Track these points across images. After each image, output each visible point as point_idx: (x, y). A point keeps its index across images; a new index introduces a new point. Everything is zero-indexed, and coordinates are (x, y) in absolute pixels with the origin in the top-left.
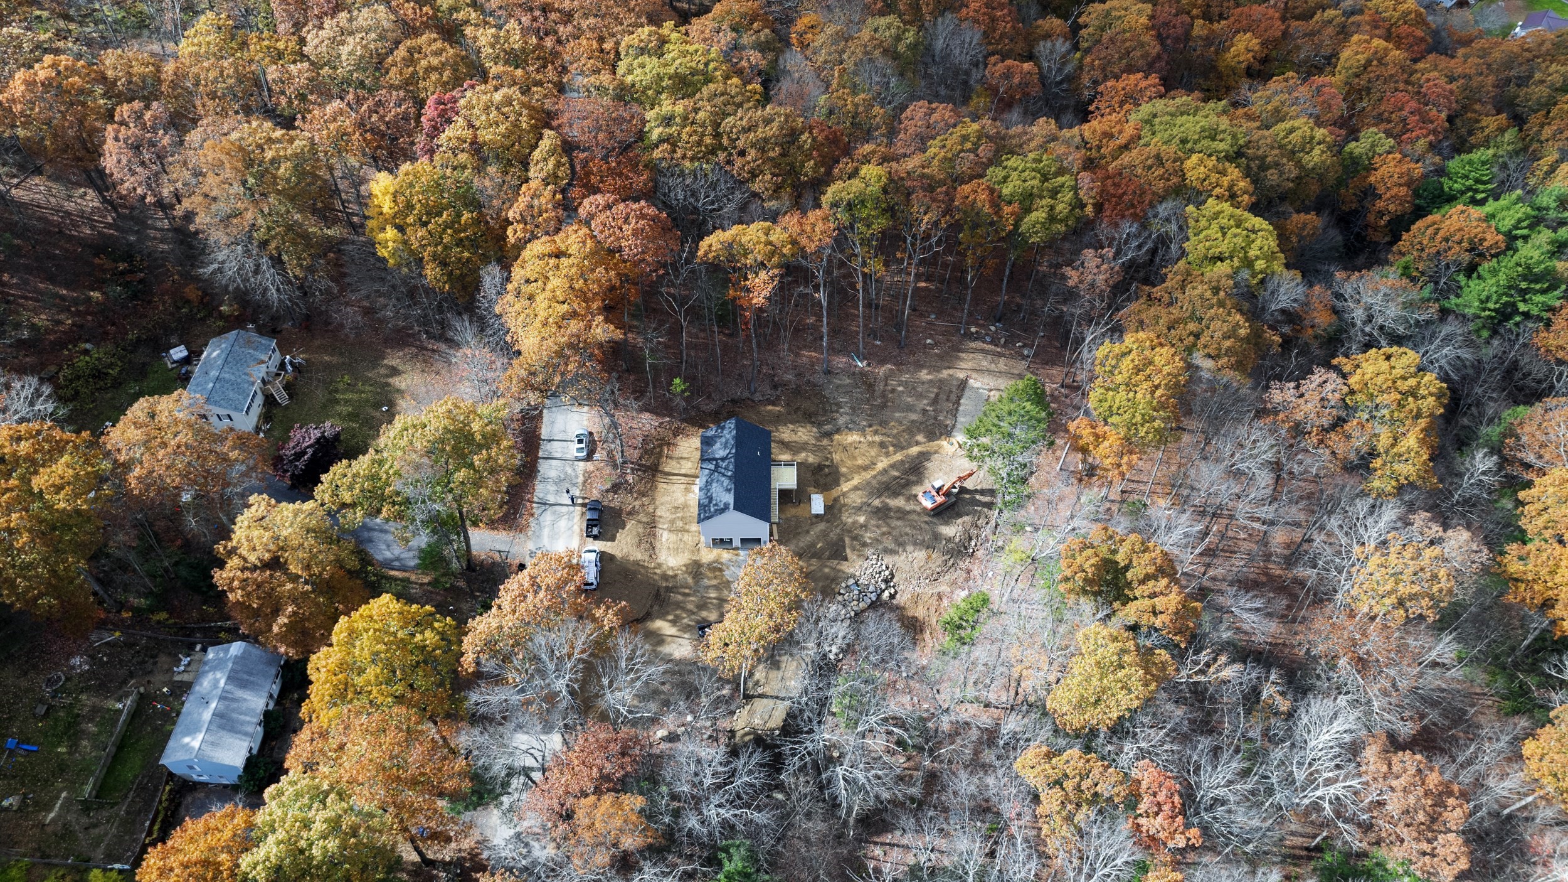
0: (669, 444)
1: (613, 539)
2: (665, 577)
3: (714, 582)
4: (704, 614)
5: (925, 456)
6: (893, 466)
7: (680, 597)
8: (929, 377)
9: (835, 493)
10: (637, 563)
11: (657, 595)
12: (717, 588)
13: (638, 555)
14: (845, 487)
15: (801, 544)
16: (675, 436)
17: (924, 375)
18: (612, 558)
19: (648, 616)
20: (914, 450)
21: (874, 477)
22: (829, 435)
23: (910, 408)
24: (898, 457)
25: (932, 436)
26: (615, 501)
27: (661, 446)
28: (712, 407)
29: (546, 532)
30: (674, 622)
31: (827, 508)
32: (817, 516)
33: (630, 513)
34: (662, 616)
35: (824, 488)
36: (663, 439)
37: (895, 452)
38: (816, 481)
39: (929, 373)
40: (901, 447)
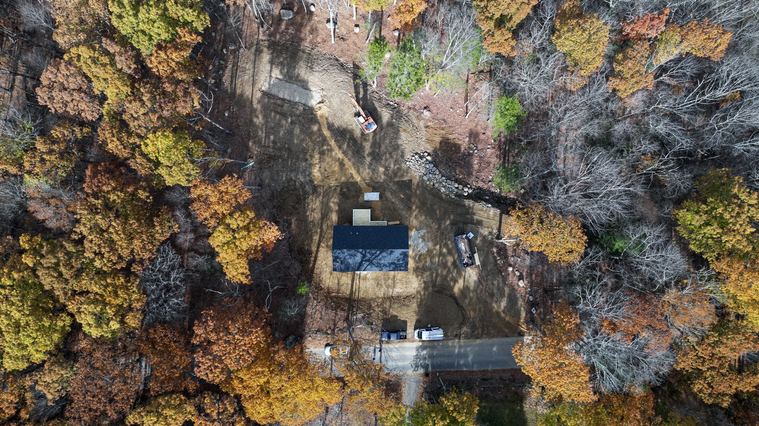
0: (329, 293)
1: (405, 322)
2: (426, 288)
3: (428, 260)
4: (449, 264)
5: (330, 127)
6: (340, 147)
7: (439, 279)
8: (261, 117)
9: (363, 185)
10: (419, 306)
11: (439, 292)
12: (432, 257)
13: (414, 306)
14: (358, 179)
15: (402, 207)
16: (322, 289)
17: (259, 120)
18: (418, 321)
19: (452, 296)
20: (327, 133)
21: (350, 160)
22: (315, 189)
23: (290, 133)
24: (333, 143)
25: (314, 120)
26: (378, 323)
27: (332, 298)
28: (297, 265)
29: (400, 364)
30: (456, 281)
31: (374, 190)
32: (381, 197)
33: (386, 313)
35: (359, 192)
36: (326, 297)
37: (329, 145)
38: (354, 197)
39: (258, 117)
40: (324, 141)
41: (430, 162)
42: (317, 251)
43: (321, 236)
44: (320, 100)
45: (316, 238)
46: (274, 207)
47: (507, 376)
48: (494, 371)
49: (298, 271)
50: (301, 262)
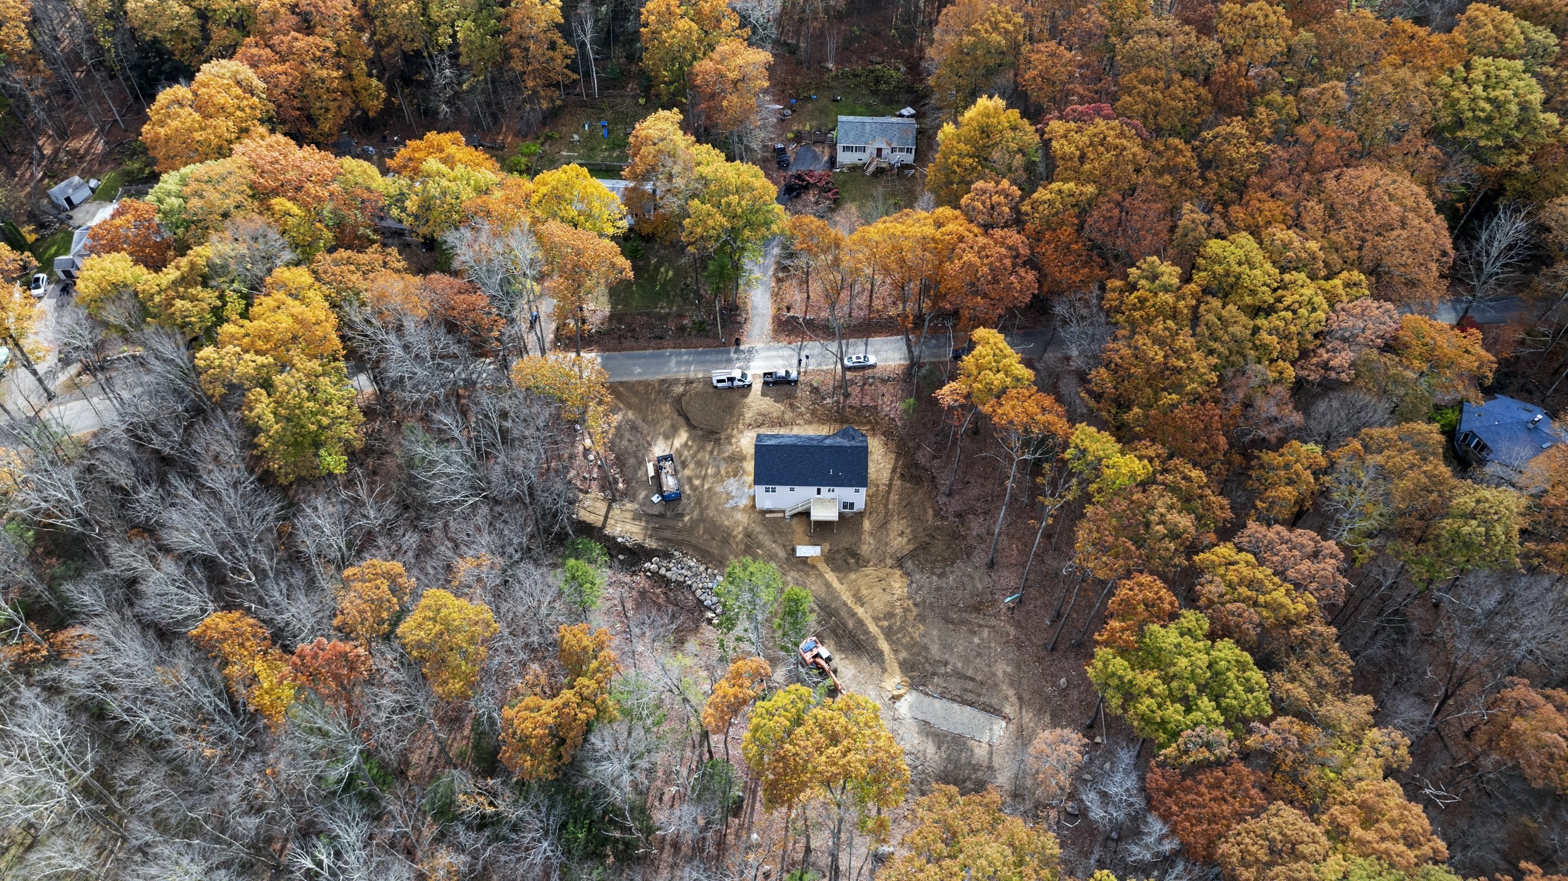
0: (875, 430)
1: (764, 394)
2: (729, 438)
3: (723, 472)
4: (692, 466)
5: (877, 657)
6: (860, 622)
7: (709, 448)
8: (1000, 673)
9: (823, 567)
10: (741, 414)
11: (712, 433)
12: (718, 473)
13: (749, 415)
14: (831, 576)
15: (761, 537)
16: (883, 434)
17: (1002, 669)
18: (746, 396)
19: (691, 426)
20: (884, 646)
21: (845, 604)
22: (900, 563)
23: (946, 647)
24: (873, 628)
25: (907, 667)
26: (803, 392)
27: (869, 422)
28: (922, 461)
29: (774, 353)
30: (686, 445)
31: (804, 560)
32: (794, 550)
33: (791, 405)
34: (690, 437)
35: (829, 558)
36: (877, 423)
37: (881, 627)
38: (838, 551)
39: (1005, 673)
40: (888, 633)
41: (709, 608)
42: (891, 480)
43: (887, 500)
44: (898, 704)
45: (894, 497)
46: (964, 538)
47: (629, 343)
48: (645, 348)
49: (920, 454)
50: (916, 465)
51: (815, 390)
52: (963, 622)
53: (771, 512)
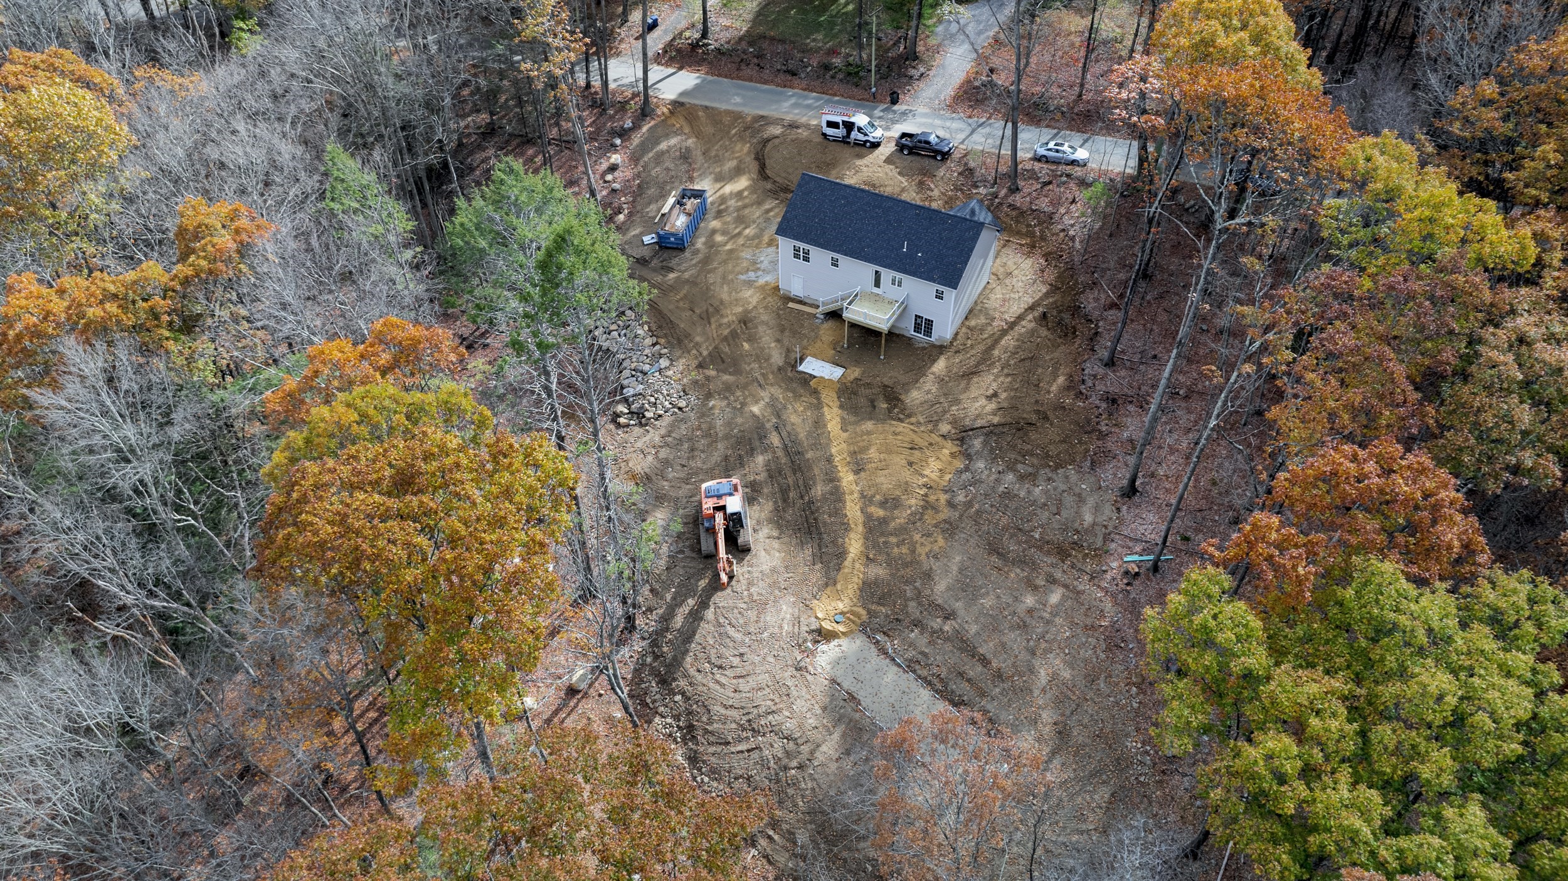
0: (1033, 246)
1: (888, 161)
5: (831, 557)
6: (837, 496)
8: (1044, 675)
9: (829, 398)
11: (786, 190)
12: (758, 238)
14: (833, 417)
15: (761, 329)
16: (1047, 256)
17: (1053, 668)
18: (862, 154)
19: (761, 175)
20: (855, 545)
21: (829, 460)
22: (962, 435)
23: (965, 589)
24: (853, 510)
26: (948, 171)
27: (1030, 235)
28: (1089, 306)
30: (737, 195)
31: (806, 379)
32: (800, 360)
33: (921, 183)
34: (752, 189)
35: (847, 392)
36: (1043, 238)
37: (868, 517)
38: (868, 385)
40: (874, 529)
42: (1020, 318)
43: (997, 342)
44: (823, 647)
45: (1008, 341)
46: (1102, 436)
47: (747, 71)
48: (765, 82)
49: (1091, 295)
50: (1075, 310)
51: (968, 172)
52: (1021, 562)
53: (801, 302)
